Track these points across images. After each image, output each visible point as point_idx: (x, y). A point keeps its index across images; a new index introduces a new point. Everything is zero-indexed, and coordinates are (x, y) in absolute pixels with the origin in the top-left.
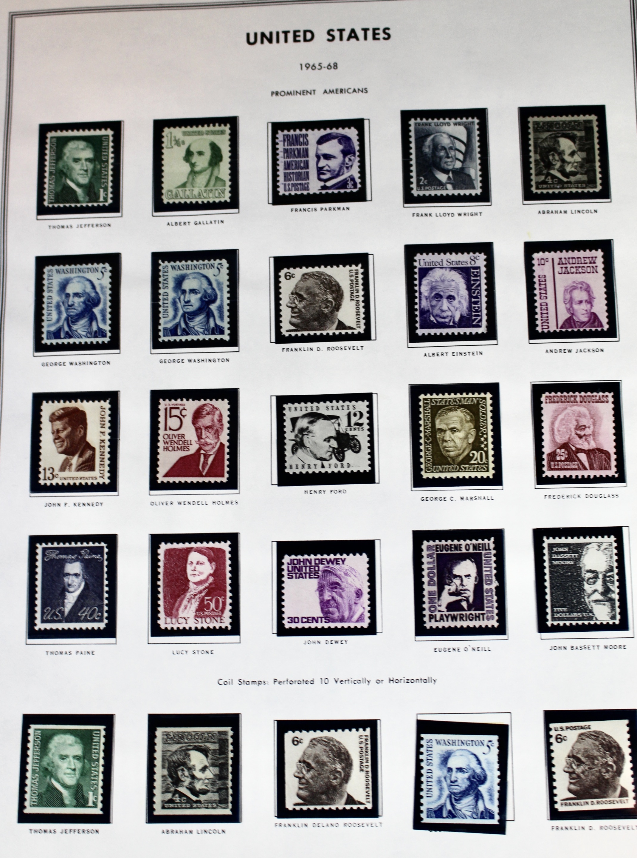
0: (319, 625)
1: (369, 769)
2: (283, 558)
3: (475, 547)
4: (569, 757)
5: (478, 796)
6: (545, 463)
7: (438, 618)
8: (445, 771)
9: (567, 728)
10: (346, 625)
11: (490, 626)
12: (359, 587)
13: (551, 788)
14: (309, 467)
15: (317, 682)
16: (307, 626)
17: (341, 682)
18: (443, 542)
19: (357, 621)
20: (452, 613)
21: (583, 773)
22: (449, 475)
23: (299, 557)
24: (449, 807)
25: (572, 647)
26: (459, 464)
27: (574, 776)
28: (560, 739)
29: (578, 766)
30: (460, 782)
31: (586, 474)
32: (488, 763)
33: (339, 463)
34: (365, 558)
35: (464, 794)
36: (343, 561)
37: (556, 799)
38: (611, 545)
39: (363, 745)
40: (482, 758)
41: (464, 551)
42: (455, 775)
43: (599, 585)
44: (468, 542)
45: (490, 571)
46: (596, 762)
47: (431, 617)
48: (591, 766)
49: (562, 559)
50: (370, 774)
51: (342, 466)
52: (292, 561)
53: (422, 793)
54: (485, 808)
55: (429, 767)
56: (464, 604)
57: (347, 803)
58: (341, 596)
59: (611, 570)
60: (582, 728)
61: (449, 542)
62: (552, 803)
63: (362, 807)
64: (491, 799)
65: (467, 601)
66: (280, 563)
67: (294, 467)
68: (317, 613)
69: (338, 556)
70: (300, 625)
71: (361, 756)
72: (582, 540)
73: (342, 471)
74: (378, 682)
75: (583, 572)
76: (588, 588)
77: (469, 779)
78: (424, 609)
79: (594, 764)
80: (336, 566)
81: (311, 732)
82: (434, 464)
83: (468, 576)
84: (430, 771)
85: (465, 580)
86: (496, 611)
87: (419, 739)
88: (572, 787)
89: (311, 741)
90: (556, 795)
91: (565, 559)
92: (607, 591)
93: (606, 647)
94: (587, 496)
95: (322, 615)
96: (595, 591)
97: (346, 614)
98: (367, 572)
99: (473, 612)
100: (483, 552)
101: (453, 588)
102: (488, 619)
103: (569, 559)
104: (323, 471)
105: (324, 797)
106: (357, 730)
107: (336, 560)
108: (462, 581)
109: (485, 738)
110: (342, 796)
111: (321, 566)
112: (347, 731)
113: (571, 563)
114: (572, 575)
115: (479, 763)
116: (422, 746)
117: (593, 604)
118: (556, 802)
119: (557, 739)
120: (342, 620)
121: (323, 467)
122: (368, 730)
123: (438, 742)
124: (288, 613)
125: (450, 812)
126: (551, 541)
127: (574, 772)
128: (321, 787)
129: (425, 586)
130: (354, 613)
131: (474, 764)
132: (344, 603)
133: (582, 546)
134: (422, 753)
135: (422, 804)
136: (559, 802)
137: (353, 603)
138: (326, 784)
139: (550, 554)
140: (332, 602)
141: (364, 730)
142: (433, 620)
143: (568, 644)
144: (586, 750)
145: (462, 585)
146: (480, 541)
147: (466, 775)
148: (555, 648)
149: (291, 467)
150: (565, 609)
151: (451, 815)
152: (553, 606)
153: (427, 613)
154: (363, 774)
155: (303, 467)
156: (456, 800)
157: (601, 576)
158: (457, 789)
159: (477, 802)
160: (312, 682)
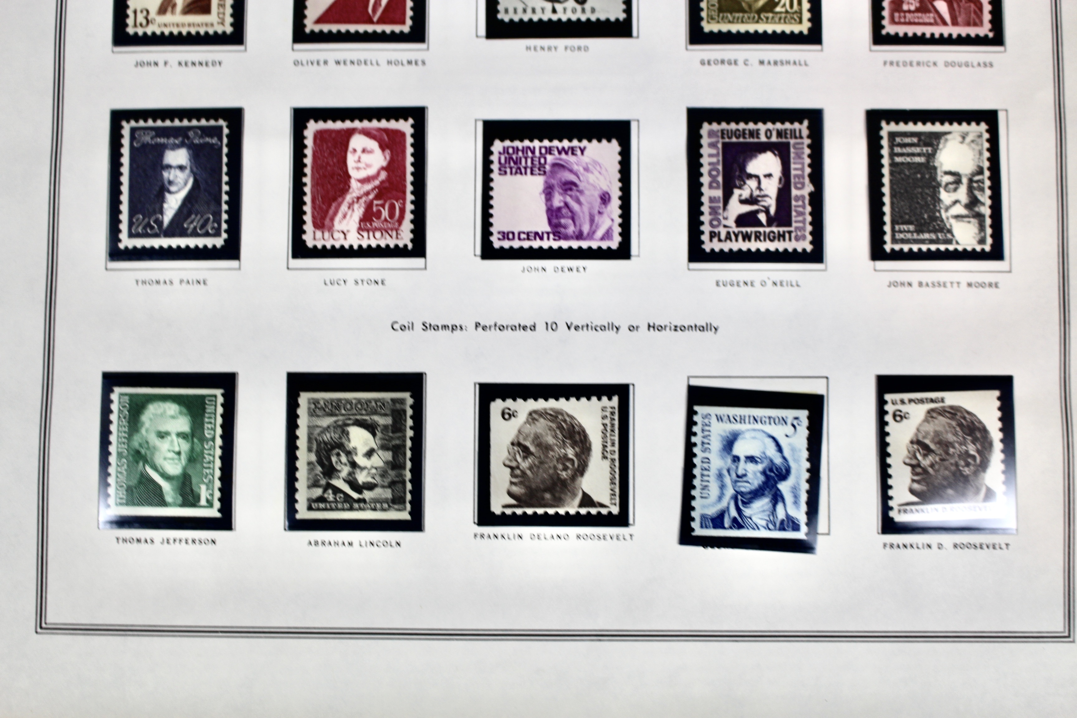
0: (545, 244)
1: (616, 456)
2: (492, 144)
3: (779, 134)
4: (912, 442)
5: (777, 498)
6: (886, 13)
7: (723, 236)
8: (729, 460)
9: (910, 401)
10: (585, 245)
11: (800, 250)
12: (605, 188)
13: (885, 487)
14: (534, 11)
15: (541, 327)
16: (526, 244)
17: (576, 328)
18: (733, 126)
19: (602, 239)
20: (744, 230)
21: (932, 466)
22: (742, 28)
23: (517, 144)
24: (734, 513)
25: (920, 284)
26: (759, 12)
27: (918, 470)
28: (899, 417)
29: (925, 456)
30: (750, 476)
31: (946, 31)
32: (793, 450)
33: (579, 7)
34: (614, 147)
35: (756, 494)
36: (582, 151)
37: (891, 503)
38: (980, 136)
39: (607, 421)
40: (783, 442)
41: (763, 139)
42: (743, 467)
43: (962, 194)
44: (769, 125)
45: (802, 169)
46: (951, 450)
47: (713, 235)
48: (944, 456)
49: (909, 155)
50: (617, 464)
51: (583, 11)
52: (506, 150)
53: (693, 493)
54: (788, 516)
55: (706, 455)
56: (762, 217)
57: (581, 505)
58: (578, 201)
59: (980, 171)
60: (932, 401)
61: (742, 126)
62: (886, 509)
63: (604, 511)
64: (796, 502)
65: (767, 211)
66: (487, 152)
67: (511, 11)
68: (543, 226)
69: (575, 143)
70: (516, 244)
71: (604, 436)
72: (937, 128)
73: (583, 18)
74: (632, 328)
75: (939, 173)
76: (946, 197)
77: (764, 473)
78: (702, 223)
79: (947, 453)
80: (570, 158)
81: (531, 402)
82: (721, 10)
83: (769, 176)
84: (707, 460)
85: (764, 181)
86: (809, 228)
87: (691, 413)
88: (916, 486)
89: (530, 414)
90: (891, 498)
91: (913, 155)
92: (973, 203)
93: (970, 285)
94: (947, 64)
95: (548, 229)
96: (956, 202)
97: (586, 229)
98: (618, 167)
99: (775, 229)
100: (792, 141)
101: (746, 193)
102: (797, 239)
103: (919, 155)
104: (555, 18)
105: (548, 496)
106: (599, 399)
107: (573, 149)
108: (759, 183)
109: (789, 414)
110: (574, 495)
111: (550, 158)
112: (584, 400)
113: (921, 160)
114: (923, 177)
115: (779, 449)
116: (695, 423)
117: (953, 221)
118: (891, 508)
119: (894, 416)
120: (579, 236)
121: (554, 11)
122: (616, 399)
123: (720, 419)
124: (498, 225)
125: (735, 520)
126: (893, 127)
127: (919, 465)
128: (543, 481)
129: (705, 189)
130: (598, 227)
131: (771, 451)
132: (583, 212)
133: (938, 136)
134: (695, 434)
135: (693, 509)
136: (896, 508)
137: (596, 212)
138: (551, 477)
139: (892, 146)
140: (564, 211)
141: (610, 399)
142: (715, 240)
143: (914, 278)
144: (937, 433)
145: (759, 188)
146: (788, 125)
147: (760, 467)
148: (893, 284)
149: (506, 11)
150: (911, 228)
151: (737, 524)
152: (894, 222)
153: (706, 228)
154: (607, 463)
155: (525, 11)
156: (744, 503)
157: (965, 180)
158: (745, 487)
159: (774, 506)
160: (533, 328)
